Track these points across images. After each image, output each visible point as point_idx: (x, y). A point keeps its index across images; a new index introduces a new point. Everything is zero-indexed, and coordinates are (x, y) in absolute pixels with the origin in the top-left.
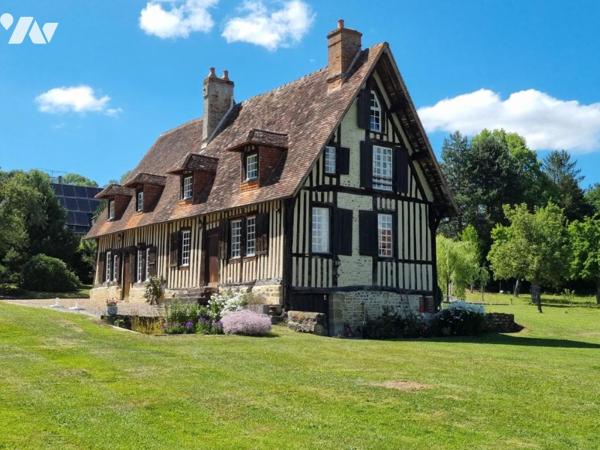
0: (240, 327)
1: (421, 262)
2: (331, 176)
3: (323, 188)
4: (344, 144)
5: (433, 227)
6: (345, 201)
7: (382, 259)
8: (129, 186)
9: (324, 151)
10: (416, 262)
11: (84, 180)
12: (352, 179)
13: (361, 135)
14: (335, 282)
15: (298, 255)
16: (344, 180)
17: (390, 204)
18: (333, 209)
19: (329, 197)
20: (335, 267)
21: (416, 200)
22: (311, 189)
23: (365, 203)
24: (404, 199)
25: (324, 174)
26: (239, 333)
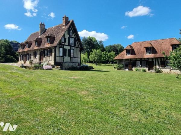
0: (47, 68)
1: (78, 58)
2: (63, 43)
3: (62, 45)
4: (65, 37)
5: (80, 52)
6: (65, 47)
7: (72, 57)
8: (25, 43)
9: (62, 38)
10: (77, 58)
11: (16, 42)
12: (67, 43)
13: (68, 36)
14: (63, 61)
15: (57, 56)
16: (65, 44)
17: (73, 48)
18: (63, 48)
19: (63, 46)
20: (64, 58)
21: (77, 47)
22: (59, 45)
23: (69, 48)
24: (76, 47)
25: (62, 42)
26: (47, 69)
